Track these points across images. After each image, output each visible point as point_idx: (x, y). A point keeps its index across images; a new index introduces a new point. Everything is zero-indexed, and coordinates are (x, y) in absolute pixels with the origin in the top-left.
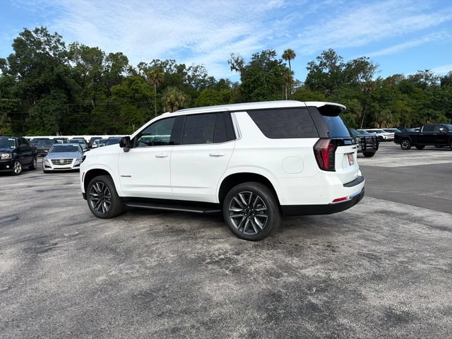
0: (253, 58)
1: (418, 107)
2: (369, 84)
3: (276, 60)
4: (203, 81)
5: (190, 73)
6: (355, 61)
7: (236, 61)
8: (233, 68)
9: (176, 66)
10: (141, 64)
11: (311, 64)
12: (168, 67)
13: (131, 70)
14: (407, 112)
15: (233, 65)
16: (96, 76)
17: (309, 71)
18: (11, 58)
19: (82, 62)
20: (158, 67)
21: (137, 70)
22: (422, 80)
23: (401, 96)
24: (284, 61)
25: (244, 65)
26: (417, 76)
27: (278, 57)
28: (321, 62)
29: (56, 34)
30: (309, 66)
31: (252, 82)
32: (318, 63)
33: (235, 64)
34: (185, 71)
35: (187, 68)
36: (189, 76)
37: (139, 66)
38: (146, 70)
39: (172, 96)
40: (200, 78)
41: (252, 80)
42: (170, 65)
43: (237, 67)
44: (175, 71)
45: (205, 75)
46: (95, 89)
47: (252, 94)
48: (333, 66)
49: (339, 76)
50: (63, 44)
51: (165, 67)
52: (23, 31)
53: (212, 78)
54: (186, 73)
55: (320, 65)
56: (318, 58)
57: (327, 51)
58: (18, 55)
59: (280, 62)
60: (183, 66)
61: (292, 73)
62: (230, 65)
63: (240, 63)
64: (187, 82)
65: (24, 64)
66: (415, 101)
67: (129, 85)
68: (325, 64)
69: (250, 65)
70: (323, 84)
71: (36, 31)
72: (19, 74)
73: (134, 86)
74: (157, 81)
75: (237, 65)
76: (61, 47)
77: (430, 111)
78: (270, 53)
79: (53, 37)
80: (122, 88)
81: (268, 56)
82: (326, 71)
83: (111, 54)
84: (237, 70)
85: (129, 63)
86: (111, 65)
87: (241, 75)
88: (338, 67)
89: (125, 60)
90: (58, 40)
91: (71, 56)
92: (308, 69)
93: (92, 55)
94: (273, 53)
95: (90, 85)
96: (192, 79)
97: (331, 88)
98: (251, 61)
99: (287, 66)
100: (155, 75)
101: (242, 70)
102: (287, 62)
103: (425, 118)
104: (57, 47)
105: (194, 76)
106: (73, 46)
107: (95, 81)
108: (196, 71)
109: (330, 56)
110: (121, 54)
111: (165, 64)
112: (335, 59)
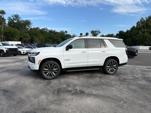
1: (45, 38)
2: (31, 29)
6: (26, 20)
11: (10, 18)
14: (43, 39)
17: (9, 20)
22: (45, 30)
23: (41, 34)
26: (44, 29)
28: (13, 18)
30: (9, 19)
48: (18, 20)
49: (21, 24)
56: (12, 16)
57: (16, 14)
66: (44, 36)
68: (15, 19)
70: (15, 26)
77: (49, 40)
82: (15, 21)
88: (20, 21)
92: (8, 19)
97: (18, 28)
99: (2, 17)
103: (47, 41)
109: (17, 16)
112: (19, 18)
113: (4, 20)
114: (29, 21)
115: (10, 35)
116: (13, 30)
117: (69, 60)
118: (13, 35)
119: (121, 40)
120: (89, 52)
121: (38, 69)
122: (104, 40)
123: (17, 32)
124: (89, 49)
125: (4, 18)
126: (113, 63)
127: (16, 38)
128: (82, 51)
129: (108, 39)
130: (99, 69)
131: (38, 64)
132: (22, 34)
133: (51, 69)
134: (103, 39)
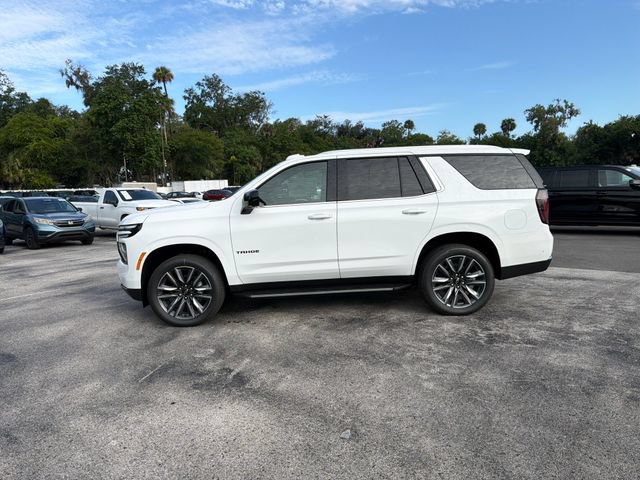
0: (107, 73)
2: (267, 127)
3: (145, 81)
4: (6, 98)
6: (247, 95)
7: (76, 73)
8: (70, 83)
11: (190, 91)
15: (71, 78)
17: (187, 101)
22: (321, 127)
25: (91, 82)
26: (316, 122)
27: (148, 77)
28: (203, 91)
30: (187, 95)
31: (112, 109)
32: (199, 92)
33: (74, 78)
41: (112, 106)
43: (78, 83)
45: (10, 90)
47: (113, 128)
48: (219, 98)
49: (228, 113)
53: (24, 96)
55: (202, 96)
56: (199, 84)
57: (211, 76)
59: (152, 85)
61: (172, 102)
62: (65, 77)
63: (83, 78)
68: (208, 95)
69: (100, 82)
70: (209, 123)
75: (77, 79)
78: (136, 68)
81: (131, 72)
82: (210, 104)
84: (77, 87)
87: (85, 96)
88: (227, 101)
92: (185, 98)
94: (140, 70)
97: (218, 128)
98: (104, 76)
99: (163, 91)
101: (87, 89)
102: (162, 85)
109: (214, 83)
112: (222, 88)
113: (167, 102)
114: (257, 98)
115: (188, 158)
116: (199, 139)
117: (257, 251)
118: (199, 157)
119: (514, 155)
120: (342, 216)
121: (139, 287)
122: (421, 159)
123: (213, 145)
124: (343, 204)
125: (170, 97)
126: (467, 262)
127: (212, 168)
128: (311, 215)
129: (442, 156)
130: (391, 289)
131: (138, 268)
132: (233, 149)
133: (187, 288)
134: (417, 157)
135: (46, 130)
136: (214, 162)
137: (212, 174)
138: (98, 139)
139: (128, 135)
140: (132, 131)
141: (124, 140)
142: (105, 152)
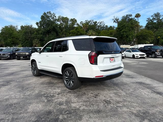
0: (122, 18)
3: (132, 18)
4: (103, 27)
5: (98, 25)
7: (116, 19)
8: (114, 22)
9: (93, 22)
10: (81, 22)
11: (149, 19)
12: (91, 23)
13: (77, 24)
15: (115, 21)
16: (66, 27)
17: (148, 22)
18: (40, 22)
19: (62, 22)
20: (87, 23)
21: (80, 24)
24: (135, 18)
25: (119, 21)
27: (133, 17)
28: (153, 18)
29: (54, 13)
30: (148, 20)
32: (151, 18)
33: (115, 20)
34: (97, 24)
35: (98, 22)
36: (98, 26)
37: (80, 23)
38: (83, 24)
39: (90, 33)
40: (102, 26)
41: (121, 26)
42: (92, 22)
43: (116, 21)
44: (93, 24)
45: (104, 25)
46: (66, 31)
48: (158, 19)
49: (161, 23)
50: (55, 16)
51: (90, 23)
52: (44, 13)
53: (107, 26)
54: (97, 25)
55: (153, 19)
56: (152, 16)
57: (156, 13)
58: (42, 21)
59: (134, 19)
60: (96, 22)
61: (139, 23)
62: (113, 20)
64: (97, 28)
65: (44, 24)
67: (76, 30)
68: (155, 19)
69: (121, 20)
70: (153, 27)
71: (47, 13)
72: (42, 27)
73: (78, 30)
74: (86, 28)
75: (116, 20)
76: (55, 18)
78: (130, 15)
79: (53, 14)
80: (74, 31)
82: (155, 21)
83: (71, 19)
84: (116, 22)
85: (77, 22)
86: (71, 23)
87: (118, 24)
88: (161, 20)
89: (76, 21)
90: (54, 15)
91: (58, 20)
92: (147, 21)
93: (65, 20)
94: (131, 15)
95: (64, 30)
96: (99, 27)
97: (157, 29)
98: (122, 19)
100: (85, 26)
101: (118, 22)
102: (137, 19)
104: (54, 18)
105: (100, 25)
106: (59, 17)
107: (66, 28)
108: (101, 24)
109: (157, 15)
110: (75, 19)
111: (90, 21)
112: (160, 16)
115: (141, 38)
116: (146, 33)
117: (40, 62)
118: (144, 38)
123: (150, 34)
127: (149, 41)
132: (159, 34)
135: (108, 33)
136: (150, 39)
137: (149, 42)
138: (118, 35)
139: (125, 33)
140: (126, 32)
141: (124, 34)
142: (119, 38)
